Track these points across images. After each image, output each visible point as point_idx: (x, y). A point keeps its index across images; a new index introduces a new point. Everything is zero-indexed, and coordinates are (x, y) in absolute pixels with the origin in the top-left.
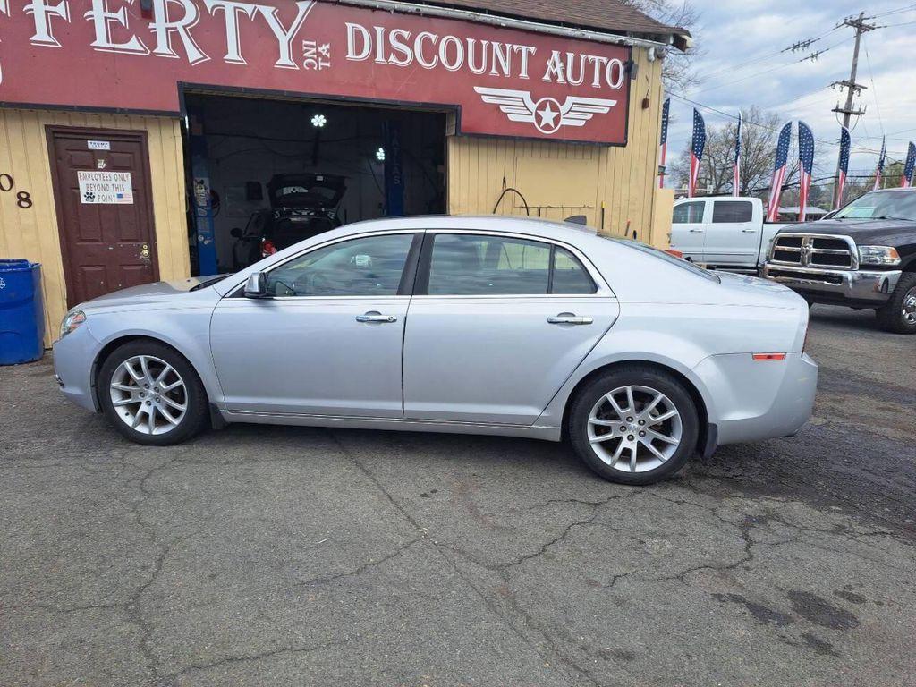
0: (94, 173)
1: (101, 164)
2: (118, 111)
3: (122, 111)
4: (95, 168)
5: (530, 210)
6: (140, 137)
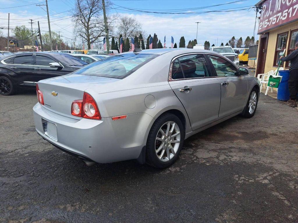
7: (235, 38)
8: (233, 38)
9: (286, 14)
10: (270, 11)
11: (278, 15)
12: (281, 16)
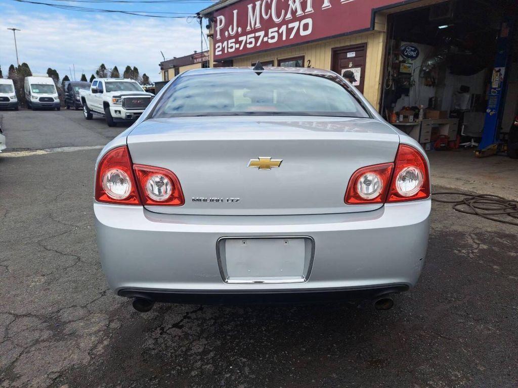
1: (351, 65)
4: (348, 67)
6: (363, 47)
7: (106, 66)
8: (103, 67)
9: (276, 35)
10: (238, 27)
11: (257, 34)
12: (264, 37)
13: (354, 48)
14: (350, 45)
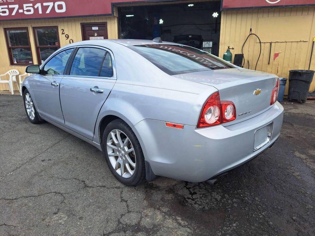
0: (94, 37)
1: (96, 35)
2: (94, 16)
3: (95, 16)
4: (94, 36)
5: (262, 44)
6: (105, 24)
9: (31, 9)
11: (11, 6)
12: (19, 9)
13: (98, 25)
14: (95, 23)
